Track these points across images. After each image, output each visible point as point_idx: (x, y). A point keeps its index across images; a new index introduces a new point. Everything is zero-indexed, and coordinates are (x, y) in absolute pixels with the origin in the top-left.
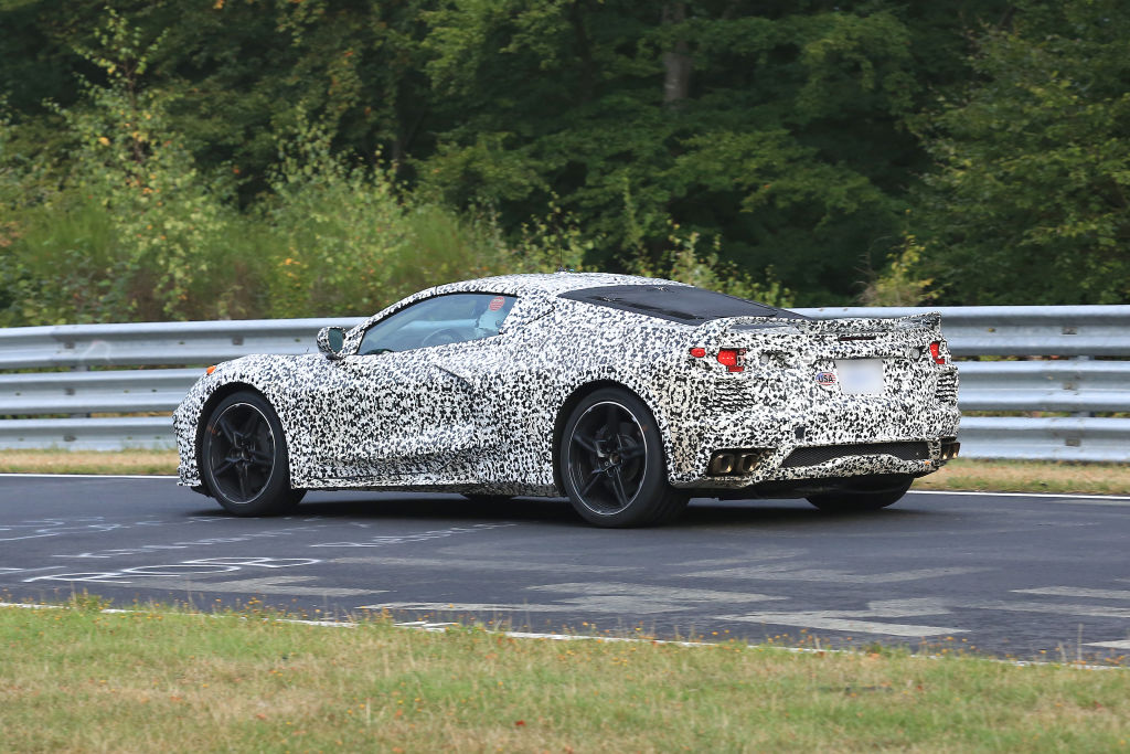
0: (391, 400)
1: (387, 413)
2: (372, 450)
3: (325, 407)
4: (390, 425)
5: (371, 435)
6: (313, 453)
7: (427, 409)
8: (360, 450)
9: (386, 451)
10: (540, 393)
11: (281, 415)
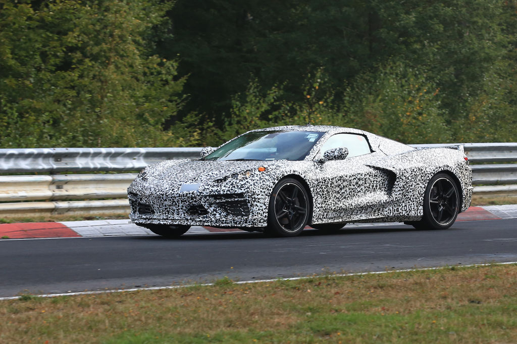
0: (355, 181)
1: (352, 187)
2: (347, 204)
3: (329, 185)
4: (353, 193)
5: (345, 198)
6: (322, 207)
7: (368, 185)
8: (341, 205)
9: (353, 205)
10: (420, 176)
11: (312, 189)
